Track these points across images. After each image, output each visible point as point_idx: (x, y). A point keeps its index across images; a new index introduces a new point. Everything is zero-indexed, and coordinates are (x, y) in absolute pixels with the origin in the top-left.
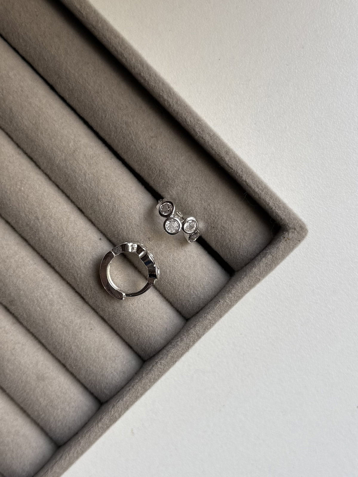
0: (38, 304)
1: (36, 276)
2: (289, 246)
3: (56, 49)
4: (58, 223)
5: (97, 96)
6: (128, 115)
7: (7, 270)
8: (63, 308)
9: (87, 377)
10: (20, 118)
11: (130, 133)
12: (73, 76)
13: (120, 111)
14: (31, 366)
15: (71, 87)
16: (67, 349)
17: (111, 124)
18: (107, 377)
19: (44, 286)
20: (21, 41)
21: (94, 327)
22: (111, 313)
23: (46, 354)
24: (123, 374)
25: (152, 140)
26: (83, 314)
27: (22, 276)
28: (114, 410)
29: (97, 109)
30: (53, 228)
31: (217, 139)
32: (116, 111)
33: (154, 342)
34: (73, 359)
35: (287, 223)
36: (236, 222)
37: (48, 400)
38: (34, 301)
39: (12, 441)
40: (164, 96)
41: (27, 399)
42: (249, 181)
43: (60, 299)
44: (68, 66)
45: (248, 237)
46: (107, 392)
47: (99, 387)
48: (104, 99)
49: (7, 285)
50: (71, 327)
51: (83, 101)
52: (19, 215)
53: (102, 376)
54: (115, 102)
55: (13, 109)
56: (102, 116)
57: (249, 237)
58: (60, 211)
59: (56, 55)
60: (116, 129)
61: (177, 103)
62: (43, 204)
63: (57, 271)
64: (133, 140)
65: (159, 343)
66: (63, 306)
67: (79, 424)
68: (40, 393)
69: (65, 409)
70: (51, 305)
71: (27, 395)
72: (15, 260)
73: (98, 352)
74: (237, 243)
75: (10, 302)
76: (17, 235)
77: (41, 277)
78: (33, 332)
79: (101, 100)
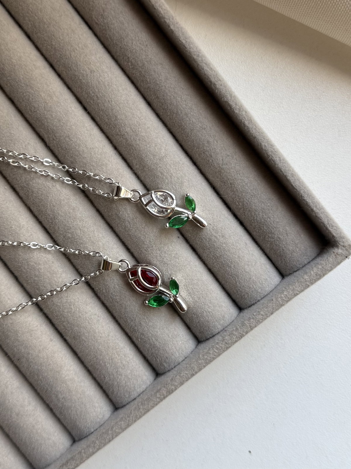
9: (150, 349)
10: (123, 125)
14: (103, 335)
16: (137, 324)
25: (228, 158)
31: (285, 163)
34: (141, 333)
35: (338, 240)
37: (114, 367)
40: (245, 122)
42: (309, 201)
47: (159, 360)
53: (164, 350)
55: (119, 117)
61: (255, 129)
68: (108, 360)
69: (128, 376)
71: (96, 360)
72: (102, 243)
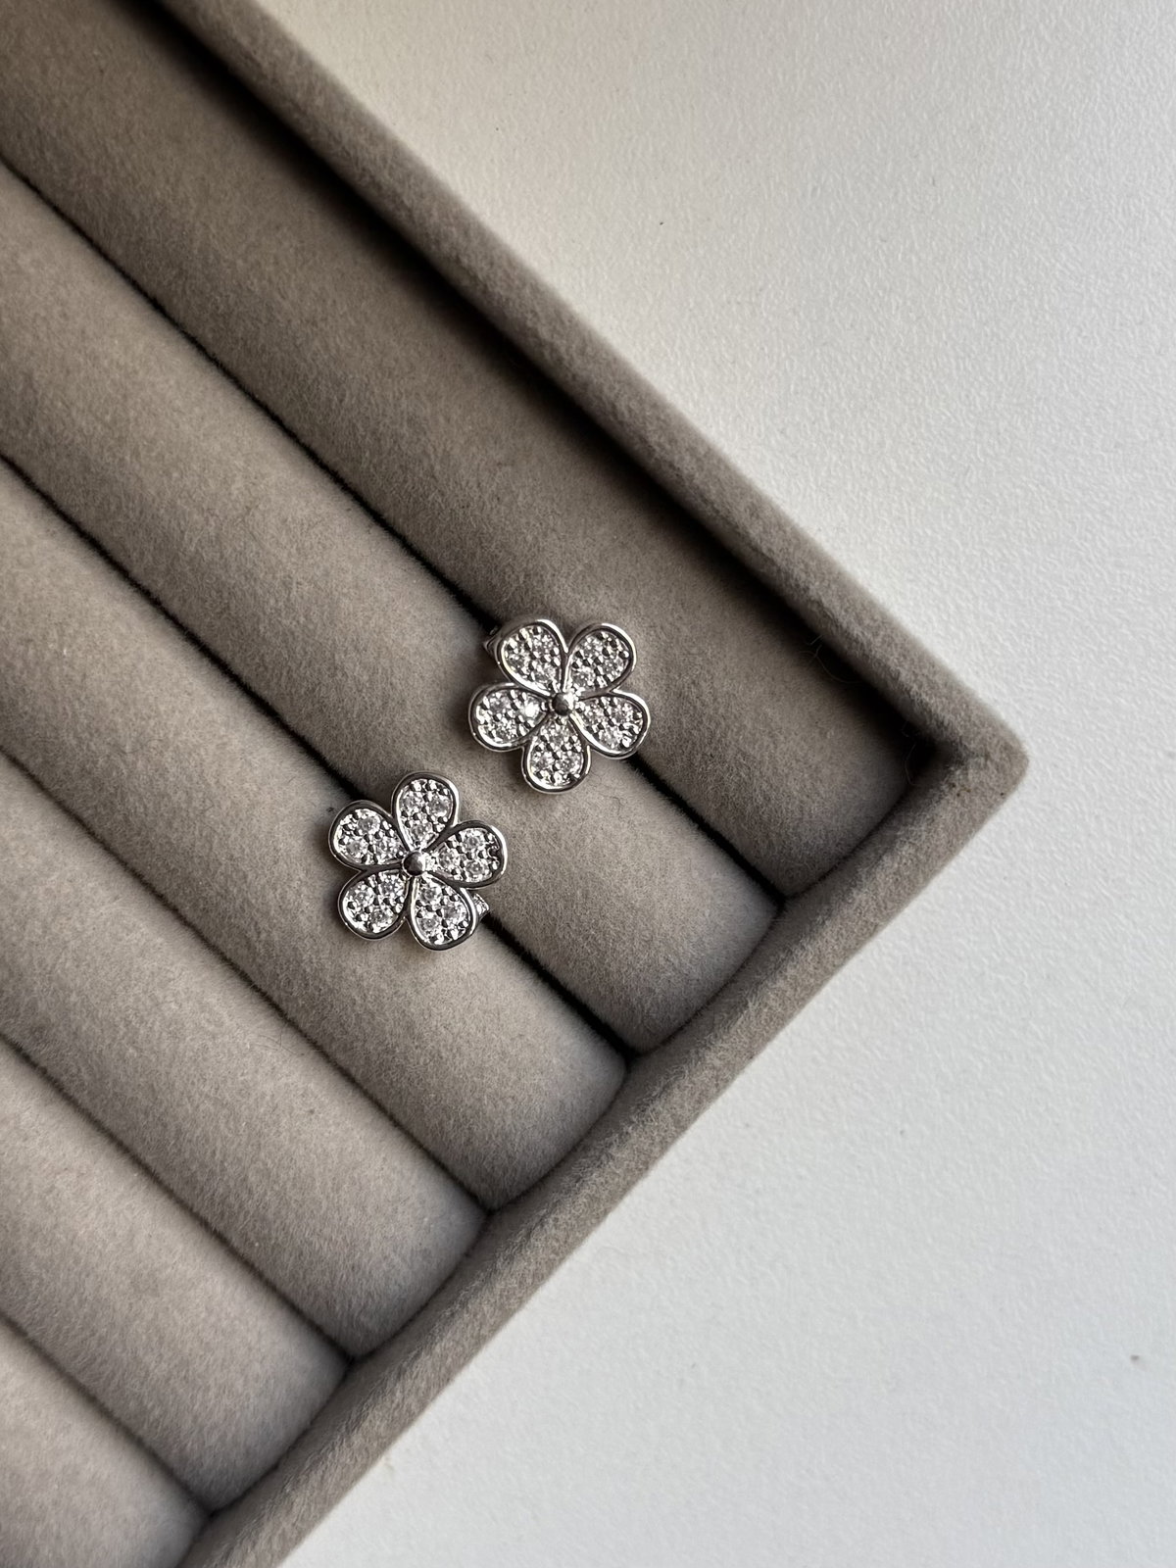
0: (130, 1035)
1: (120, 940)
2: (969, 811)
3: (167, 181)
4: (187, 764)
5: (309, 332)
6: (417, 394)
7: (23, 925)
8: (214, 1044)
9: (301, 1274)
11: (425, 452)
12: (229, 271)
13: (390, 380)
14: (111, 1246)
15: (222, 307)
16: (232, 1184)
17: (359, 425)
18: (370, 1272)
19: (148, 973)
20: (49, 155)
21: (322, 1106)
22: (375, 1058)
23: (161, 1202)
24: (424, 1258)
25: (499, 474)
26: (280, 1063)
27: (72, 943)
28: (403, 1387)
29: (311, 377)
30: (171, 779)
31: (719, 468)
32: (378, 382)
33: (521, 1150)
34: (253, 1216)
35: (961, 737)
36: (785, 738)
37: (170, 1359)
38: (115, 1026)
39: (55, 1503)
40: (539, 330)
41: (99, 1360)
42: (831, 603)
43: (202, 1015)
44: (211, 237)
45: (826, 785)
46: (370, 1325)
47: (343, 1307)
48: (336, 344)
49: (21, 975)
50: (244, 1106)
51: (264, 351)
52: (56, 741)
53: (353, 1268)
54: (373, 353)
55: (36, 376)
56: (330, 400)
57: (830, 785)
58: (193, 721)
59: (170, 201)
60: (379, 440)
61: (582, 352)
62: (134, 702)
63: (188, 919)
64: (437, 474)
65: (539, 1153)
66: (214, 1038)
67: (282, 1435)
68: (144, 1337)
69: (232, 1386)
70: (174, 1035)
71: (99, 1345)
72: (47, 889)
73: (337, 1190)
74: (790, 807)
75: (32, 1033)
76: (48, 804)
77: (137, 944)
78: (114, 1130)
79: (327, 348)
